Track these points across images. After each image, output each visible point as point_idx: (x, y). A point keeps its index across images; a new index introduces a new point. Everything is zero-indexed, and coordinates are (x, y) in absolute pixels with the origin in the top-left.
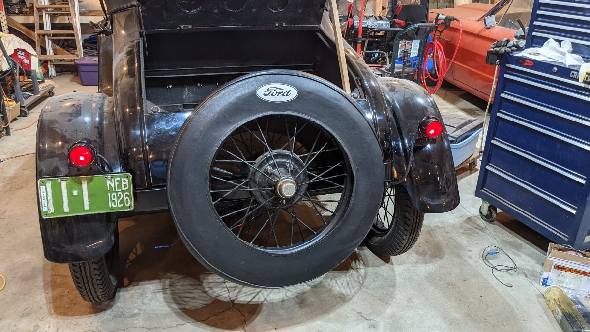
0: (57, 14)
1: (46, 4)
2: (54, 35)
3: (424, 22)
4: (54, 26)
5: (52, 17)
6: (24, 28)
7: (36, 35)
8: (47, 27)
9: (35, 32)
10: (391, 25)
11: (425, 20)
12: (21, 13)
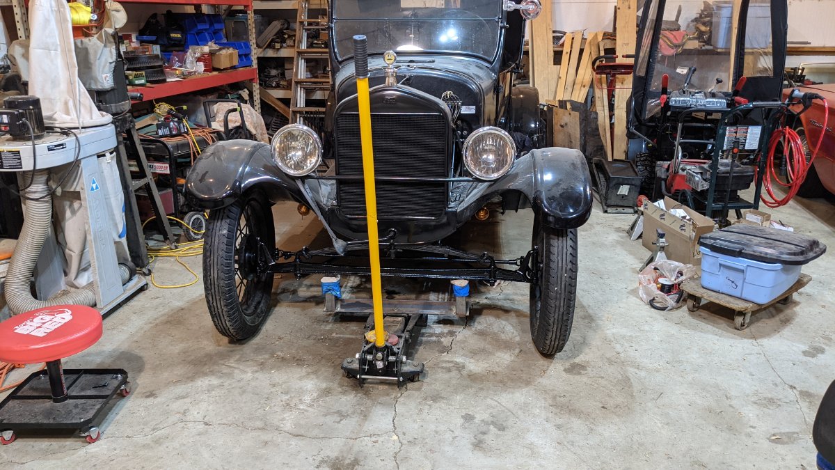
0: (315, 88)
1: (302, 77)
2: (307, 112)
3: (776, 101)
4: (309, 103)
5: (308, 92)
6: (279, 103)
7: (291, 112)
8: (301, 103)
9: (289, 108)
10: (728, 104)
11: (778, 99)
12: (278, 86)
